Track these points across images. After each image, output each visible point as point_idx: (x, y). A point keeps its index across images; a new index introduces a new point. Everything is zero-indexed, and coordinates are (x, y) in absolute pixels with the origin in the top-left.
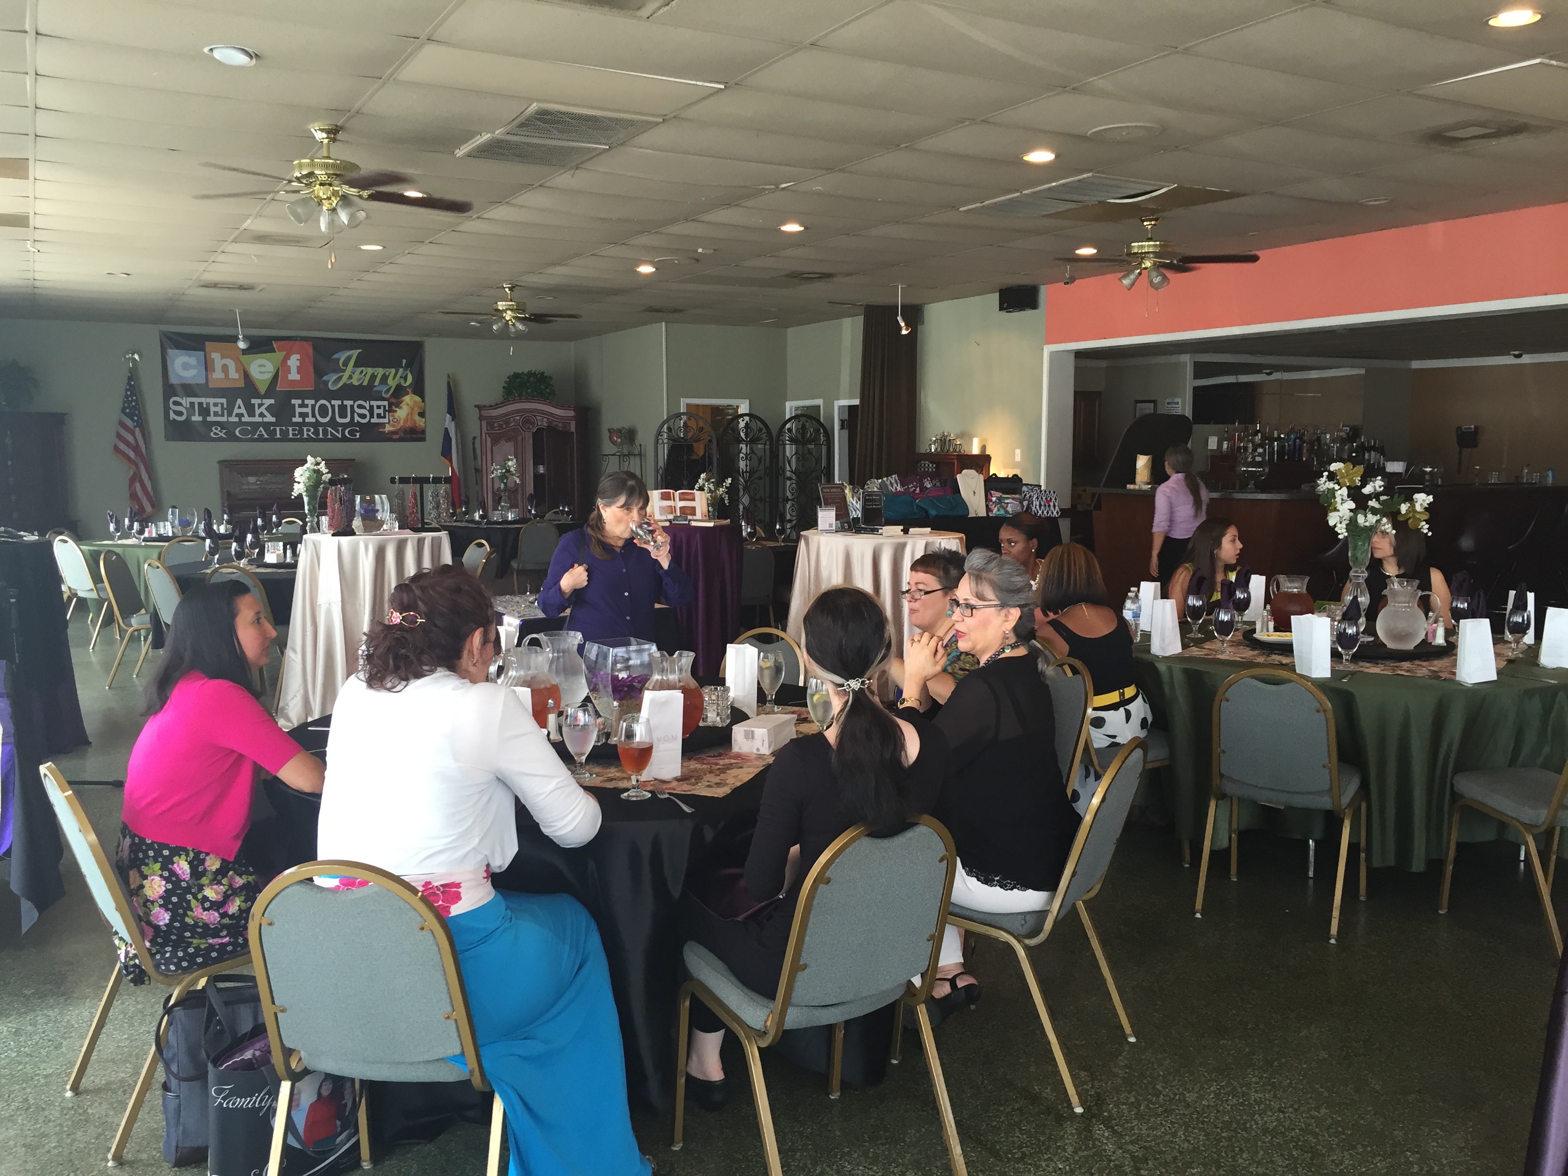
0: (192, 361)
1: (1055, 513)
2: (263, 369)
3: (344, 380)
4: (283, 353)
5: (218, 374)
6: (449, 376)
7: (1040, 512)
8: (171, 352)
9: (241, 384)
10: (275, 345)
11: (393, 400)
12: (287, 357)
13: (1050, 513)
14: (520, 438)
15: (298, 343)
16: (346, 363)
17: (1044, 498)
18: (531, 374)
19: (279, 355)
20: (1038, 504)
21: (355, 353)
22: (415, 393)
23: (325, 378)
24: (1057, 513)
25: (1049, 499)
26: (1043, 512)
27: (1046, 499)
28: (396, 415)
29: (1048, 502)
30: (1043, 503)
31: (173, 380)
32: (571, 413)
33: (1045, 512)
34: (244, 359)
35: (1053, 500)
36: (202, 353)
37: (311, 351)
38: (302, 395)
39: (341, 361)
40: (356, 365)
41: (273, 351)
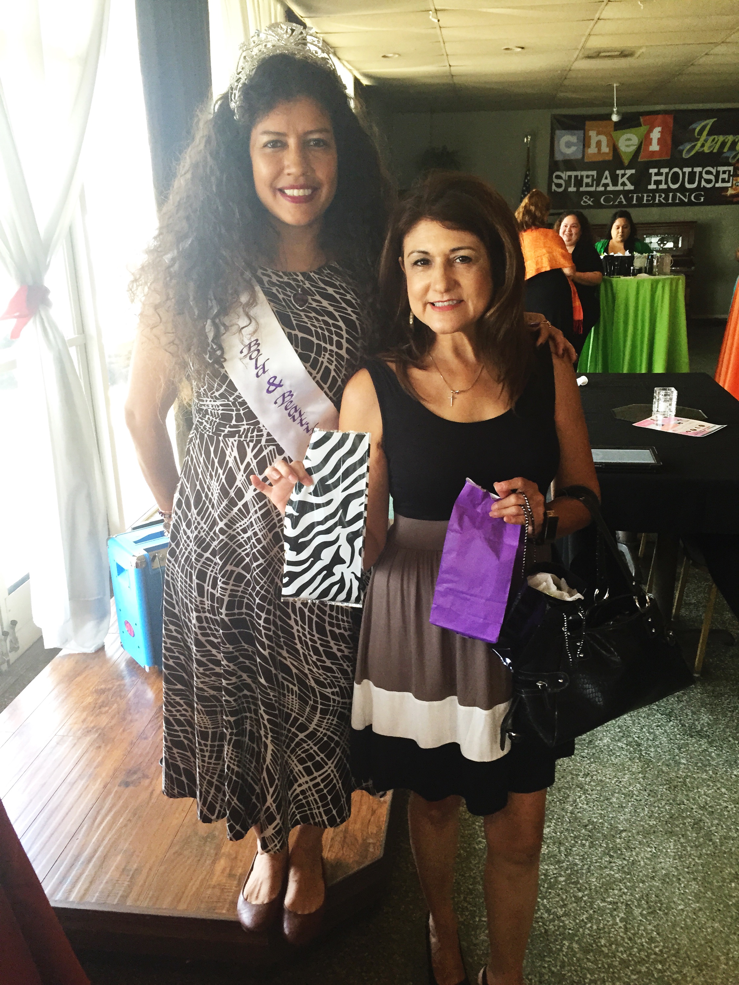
0: (574, 139)
2: (629, 143)
3: (697, 148)
4: (648, 127)
5: (592, 150)
8: (558, 132)
9: (610, 158)
10: (642, 120)
12: (650, 131)
15: (661, 116)
16: (701, 133)
19: (643, 129)
21: (711, 122)
23: (681, 148)
31: (558, 157)
34: (614, 134)
36: (582, 131)
37: (671, 123)
38: (658, 164)
39: (697, 130)
40: (709, 134)
41: (639, 125)
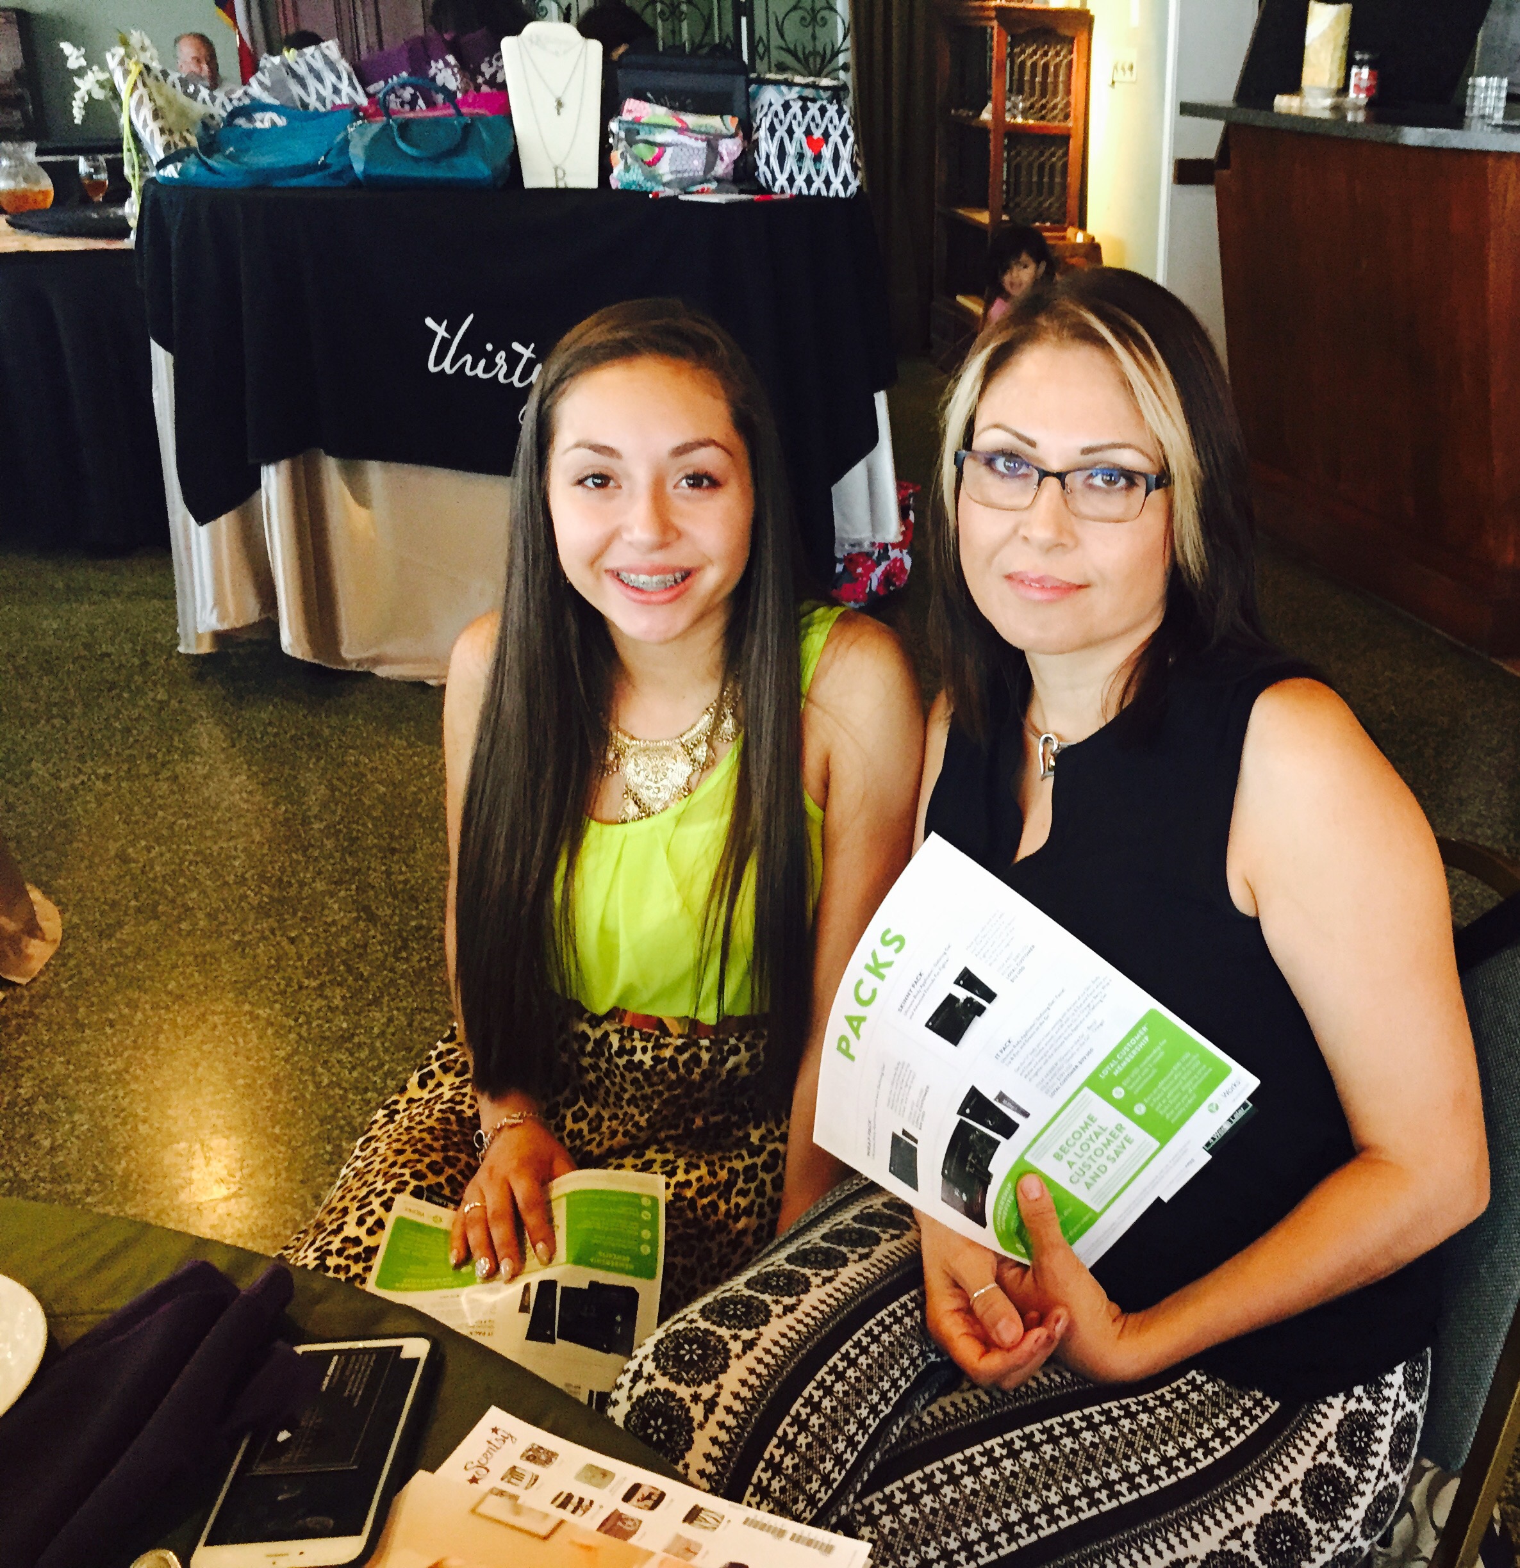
1: (837, 184)
7: (782, 180)
13: (818, 183)
17: (799, 133)
20: (774, 150)
24: (845, 183)
25: (817, 134)
26: (791, 180)
27: (808, 133)
29: (816, 146)
30: (791, 149)
33: (800, 181)
35: (835, 137)
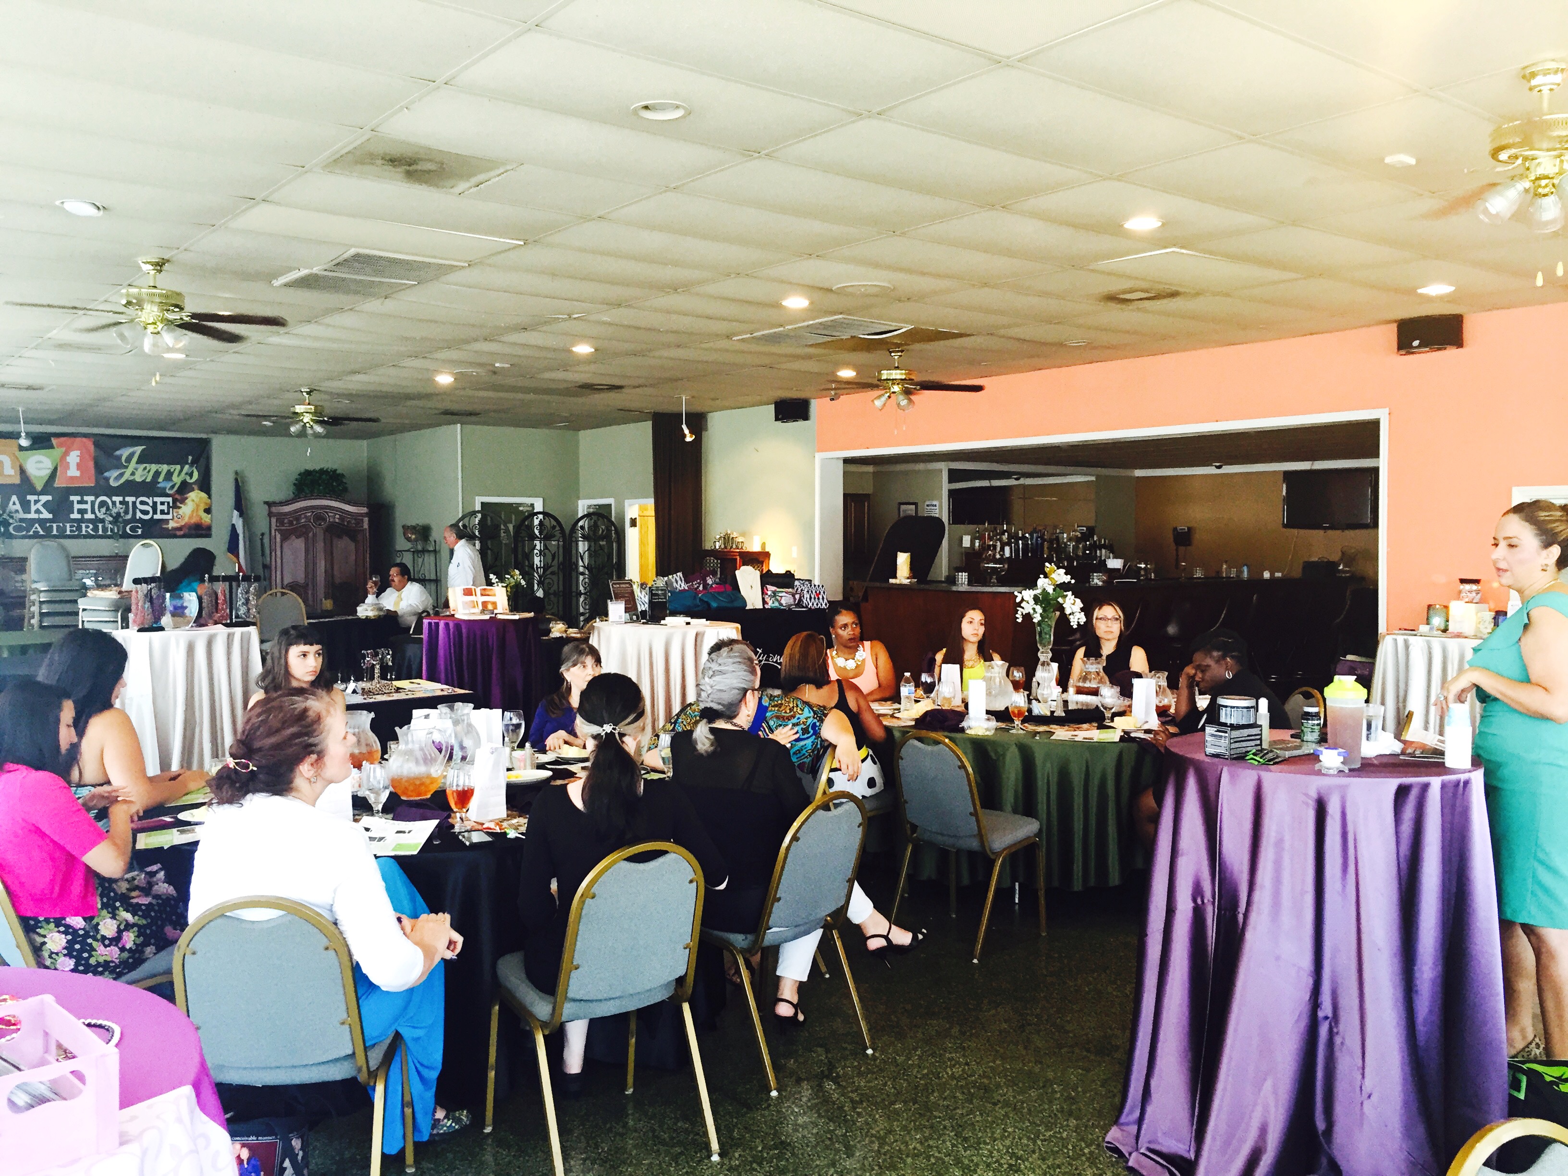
1: (824, 605)
2: (41, 465)
3: (127, 476)
4: (63, 449)
6: (236, 473)
7: (811, 604)
9: (17, 480)
10: (53, 442)
11: (177, 496)
12: (66, 453)
13: (819, 605)
14: (311, 535)
15: (78, 439)
16: (129, 459)
17: (814, 592)
18: (322, 472)
19: (57, 452)
20: (809, 597)
21: (139, 449)
22: (201, 489)
23: (106, 474)
25: (818, 592)
26: (813, 605)
27: (816, 592)
28: (181, 511)
29: (818, 595)
30: (813, 597)
32: (364, 510)
33: (815, 605)
34: (21, 456)
35: (822, 593)
37: (92, 448)
38: (82, 491)
39: (123, 459)
40: (139, 462)
41: (52, 447)
